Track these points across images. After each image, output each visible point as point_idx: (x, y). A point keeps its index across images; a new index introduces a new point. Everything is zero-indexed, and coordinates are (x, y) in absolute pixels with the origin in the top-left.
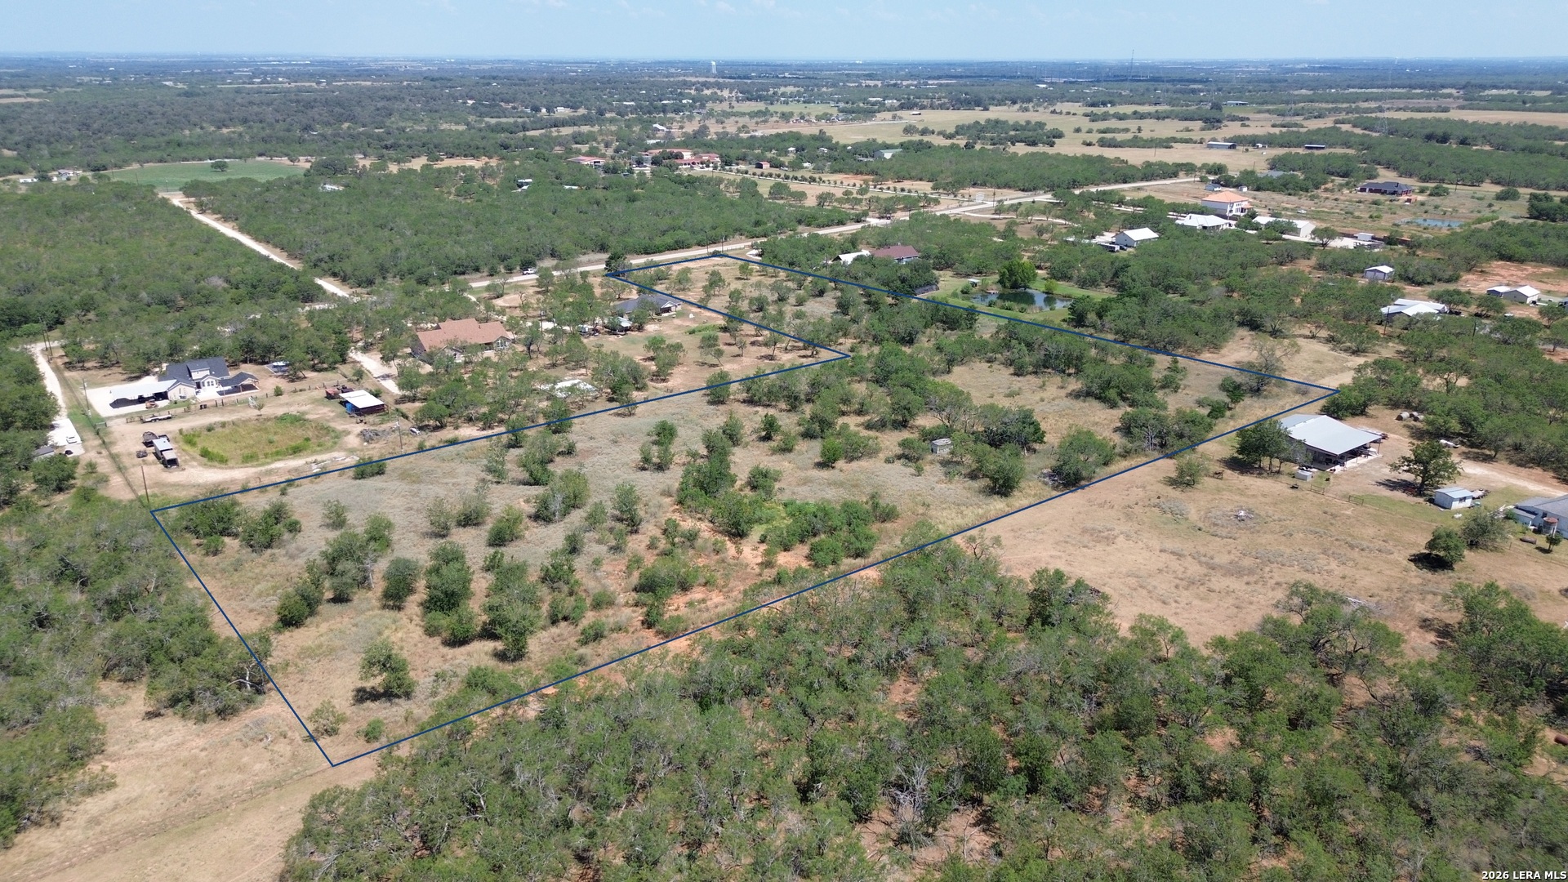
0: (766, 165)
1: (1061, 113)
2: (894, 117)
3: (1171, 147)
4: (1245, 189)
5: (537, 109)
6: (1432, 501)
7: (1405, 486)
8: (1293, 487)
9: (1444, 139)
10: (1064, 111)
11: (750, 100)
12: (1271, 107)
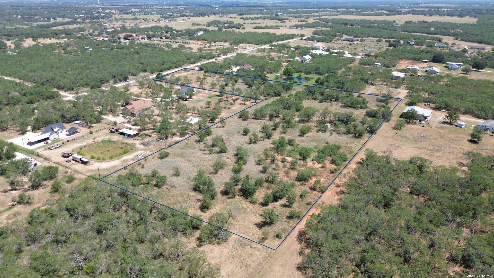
0: (164, 38)
1: (233, 18)
2: (183, 20)
3: (279, 29)
4: (315, 41)
5: (49, 19)
6: (456, 126)
7: (446, 123)
8: (423, 126)
9: (347, 24)
10: (234, 17)
11: (125, 14)
12: (291, 15)
